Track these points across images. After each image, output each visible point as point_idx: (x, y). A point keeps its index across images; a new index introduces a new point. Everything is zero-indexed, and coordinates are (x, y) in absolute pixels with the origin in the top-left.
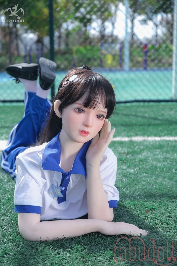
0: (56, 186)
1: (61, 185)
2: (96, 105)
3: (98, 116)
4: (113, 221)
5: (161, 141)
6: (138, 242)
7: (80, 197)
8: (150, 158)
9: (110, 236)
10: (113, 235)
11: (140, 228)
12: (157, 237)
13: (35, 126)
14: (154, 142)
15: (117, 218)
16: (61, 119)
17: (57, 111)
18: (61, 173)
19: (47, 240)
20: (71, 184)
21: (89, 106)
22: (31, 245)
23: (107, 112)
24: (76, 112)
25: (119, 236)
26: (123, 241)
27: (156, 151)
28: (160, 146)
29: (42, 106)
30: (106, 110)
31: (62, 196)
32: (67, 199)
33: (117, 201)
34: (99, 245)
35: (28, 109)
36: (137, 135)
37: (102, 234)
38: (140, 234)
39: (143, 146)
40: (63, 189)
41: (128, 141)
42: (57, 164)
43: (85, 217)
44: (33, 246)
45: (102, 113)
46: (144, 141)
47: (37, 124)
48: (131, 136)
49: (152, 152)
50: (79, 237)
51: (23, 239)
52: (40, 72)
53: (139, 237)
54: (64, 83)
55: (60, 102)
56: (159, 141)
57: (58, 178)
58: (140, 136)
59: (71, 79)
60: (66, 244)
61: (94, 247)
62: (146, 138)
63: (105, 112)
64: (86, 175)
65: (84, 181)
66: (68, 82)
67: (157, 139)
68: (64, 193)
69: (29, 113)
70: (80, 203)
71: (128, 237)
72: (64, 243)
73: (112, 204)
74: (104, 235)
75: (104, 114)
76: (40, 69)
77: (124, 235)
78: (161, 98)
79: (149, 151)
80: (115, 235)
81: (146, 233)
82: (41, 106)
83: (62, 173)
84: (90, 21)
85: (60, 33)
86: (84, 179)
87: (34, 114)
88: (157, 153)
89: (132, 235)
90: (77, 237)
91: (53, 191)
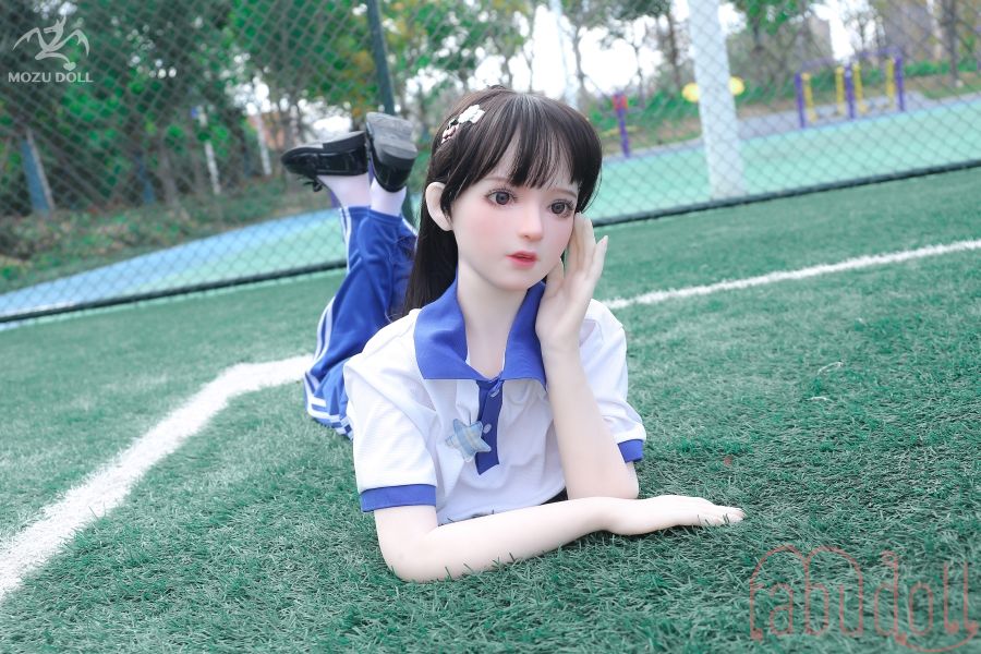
0: (467, 424)
1: (480, 419)
2: (545, 173)
3: (553, 205)
4: (640, 497)
5: (714, 293)
6: (723, 540)
7: (538, 444)
8: (698, 336)
9: (642, 536)
10: (648, 534)
11: (719, 503)
12: (775, 520)
13: (381, 292)
14: (696, 299)
15: (648, 489)
16: (450, 235)
17: (437, 215)
18: (475, 382)
19: (466, 570)
20: (507, 414)
21: (525, 180)
22: (423, 593)
23: (576, 191)
24: (491, 203)
25: (668, 532)
26: (682, 545)
27: (708, 318)
28: (715, 305)
29: (391, 235)
30: (575, 188)
31: (488, 448)
32: (501, 458)
33: (641, 440)
34: (615, 564)
35: (357, 251)
36: (646, 290)
37: (617, 536)
38: (726, 518)
39: (670, 310)
40: (488, 428)
41: (627, 308)
42: (461, 360)
43: (562, 496)
44: (430, 594)
45: (563, 197)
46: (670, 299)
47: (385, 287)
48: (633, 295)
49: (698, 321)
50: (554, 551)
51: (400, 579)
52: (373, 149)
53: (722, 526)
54: (446, 133)
55: (442, 186)
56: (709, 295)
57: (468, 398)
58: (657, 290)
59: (463, 119)
60: (520, 575)
61: (604, 571)
62: (673, 293)
63: (571, 193)
64: (544, 379)
65: (542, 398)
66: (457, 126)
67: (703, 290)
68: (490, 438)
69: (359, 260)
70: (540, 464)
71: (692, 532)
72: (514, 572)
73: (628, 450)
74: (625, 537)
75: (569, 198)
76: (371, 140)
77: (679, 528)
78: (686, 202)
79: (690, 321)
80: (656, 533)
81: (742, 513)
82: (388, 238)
83: (478, 382)
84: (472, 64)
85: (403, 104)
86: (542, 395)
87: (373, 262)
88: (712, 320)
89: (703, 524)
90: (549, 552)
91: (459, 438)
